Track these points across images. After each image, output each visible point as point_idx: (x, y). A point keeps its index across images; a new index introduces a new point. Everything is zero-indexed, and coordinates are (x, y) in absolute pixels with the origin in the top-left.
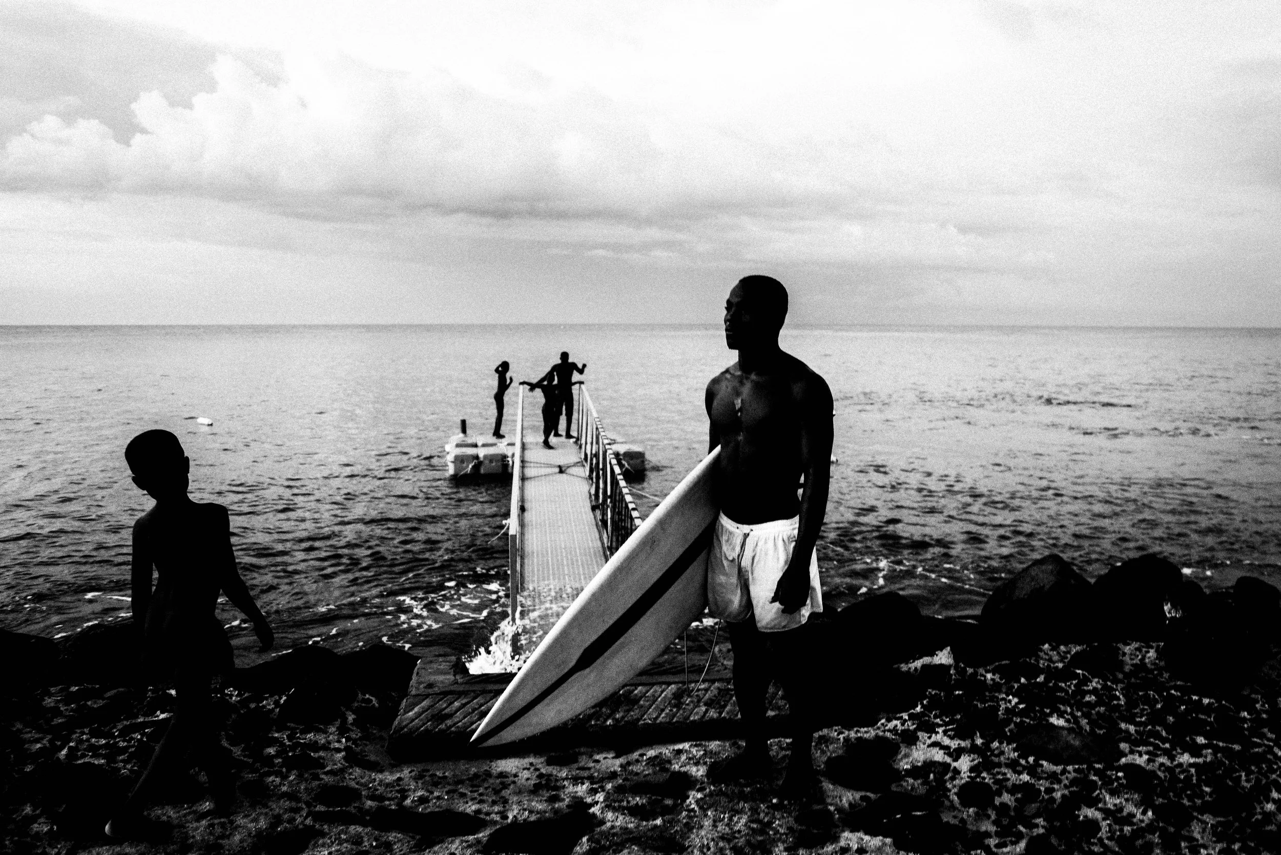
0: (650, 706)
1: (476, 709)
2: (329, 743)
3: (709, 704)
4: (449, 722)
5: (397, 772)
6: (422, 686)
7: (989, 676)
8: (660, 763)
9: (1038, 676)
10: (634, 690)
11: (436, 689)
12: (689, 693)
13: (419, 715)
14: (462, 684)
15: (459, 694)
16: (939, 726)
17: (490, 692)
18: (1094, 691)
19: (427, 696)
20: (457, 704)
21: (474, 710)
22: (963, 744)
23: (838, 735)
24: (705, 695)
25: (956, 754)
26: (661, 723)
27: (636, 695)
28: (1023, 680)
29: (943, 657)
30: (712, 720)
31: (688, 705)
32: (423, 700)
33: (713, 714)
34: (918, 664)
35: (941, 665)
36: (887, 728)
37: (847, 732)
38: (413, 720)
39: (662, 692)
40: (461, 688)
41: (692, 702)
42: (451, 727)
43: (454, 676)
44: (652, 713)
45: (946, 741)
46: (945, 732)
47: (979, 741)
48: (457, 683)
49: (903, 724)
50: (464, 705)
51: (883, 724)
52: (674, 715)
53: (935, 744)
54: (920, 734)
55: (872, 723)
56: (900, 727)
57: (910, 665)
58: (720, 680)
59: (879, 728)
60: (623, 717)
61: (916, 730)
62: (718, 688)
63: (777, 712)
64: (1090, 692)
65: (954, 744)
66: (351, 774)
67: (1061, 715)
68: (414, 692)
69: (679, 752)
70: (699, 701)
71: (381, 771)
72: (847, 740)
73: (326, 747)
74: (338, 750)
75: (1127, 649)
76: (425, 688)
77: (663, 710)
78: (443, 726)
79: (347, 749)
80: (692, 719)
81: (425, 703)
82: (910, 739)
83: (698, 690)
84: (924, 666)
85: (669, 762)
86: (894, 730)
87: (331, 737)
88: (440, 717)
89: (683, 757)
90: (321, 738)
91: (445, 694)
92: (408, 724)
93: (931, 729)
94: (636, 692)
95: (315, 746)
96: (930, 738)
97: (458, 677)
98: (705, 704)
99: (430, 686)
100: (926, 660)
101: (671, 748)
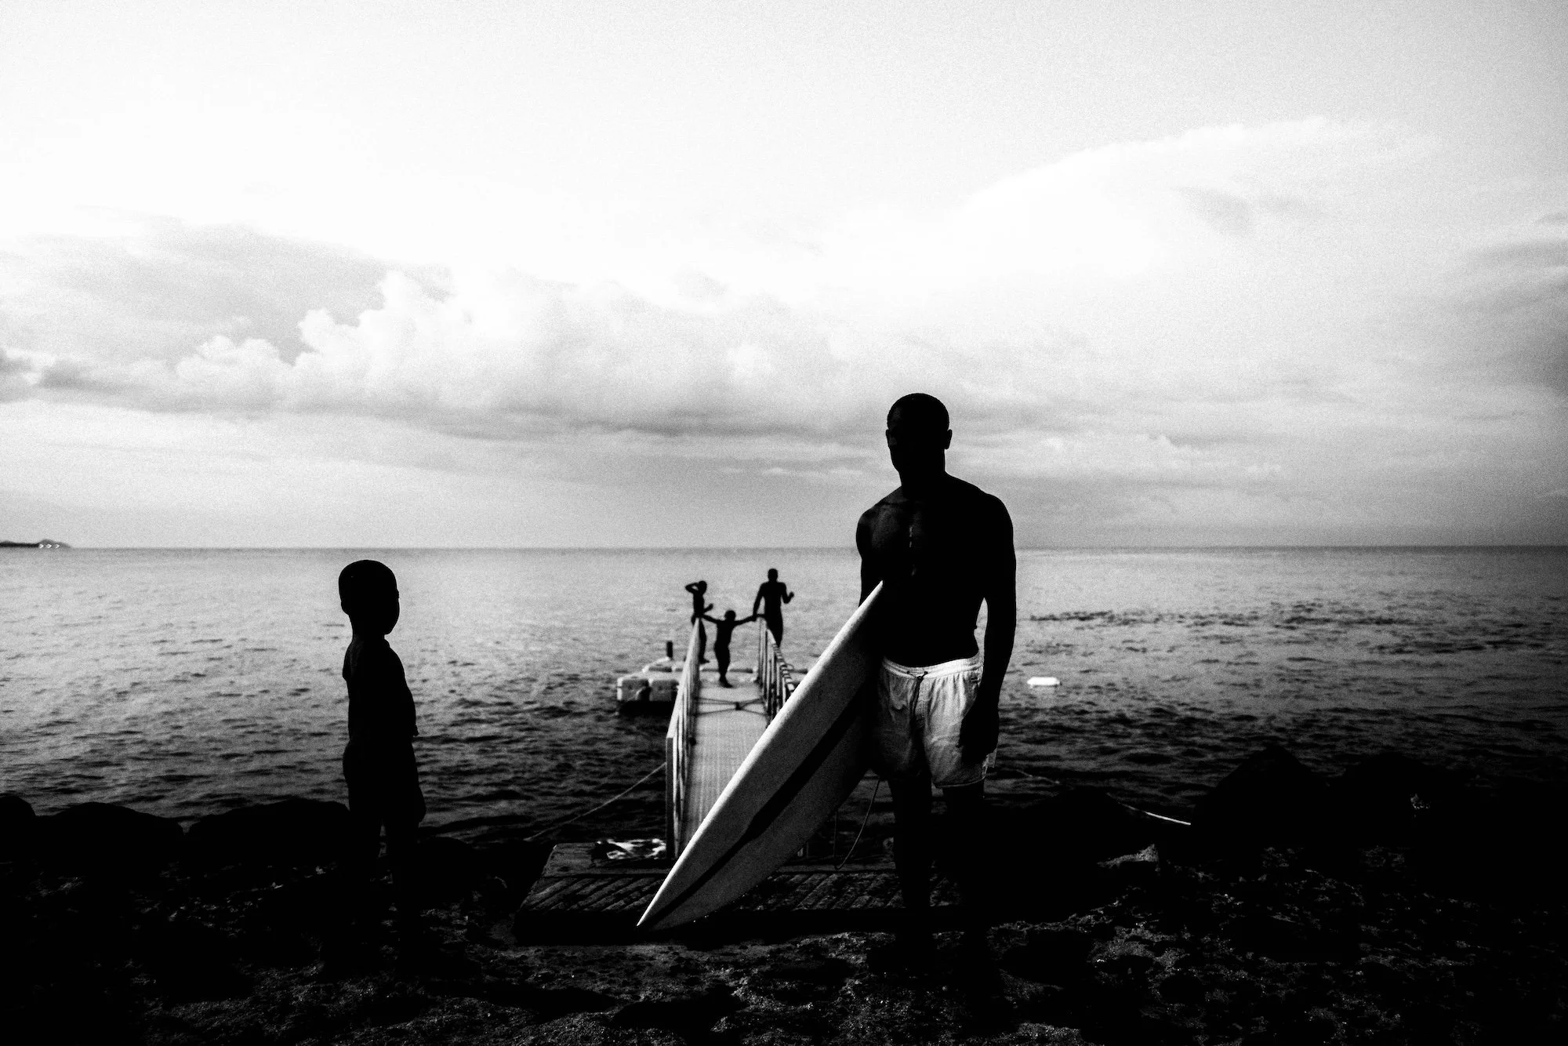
0: (807, 893)
1: (613, 892)
2: (451, 919)
3: (873, 893)
4: (582, 903)
5: (522, 950)
6: (556, 869)
7: (1201, 875)
8: (816, 951)
9: (1261, 875)
10: (789, 879)
11: (572, 872)
12: (851, 882)
13: (551, 895)
14: (599, 867)
15: (595, 878)
16: (1140, 921)
17: (630, 876)
18: (1329, 892)
19: (560, 879)
20: (592, 887)
21: (610, 892)
22: (1167, 938)
23: (1021, 928)
24: (869, 884)
25: (1159, 949)
26: (818, 910)
27: (792, 883)
28: (1241, 879)
29: (1146, 855)
30: (876, 908)
31: (849, 893)
32: (557, 882)
33: (877, 902)
34: (1118, 861)
35: (1145, 862)
36: (1078, 923)
37: (1031, 926)
38: (543, 900)
39: (821, 881)
40: (598, 872)
41: (855, 891)
42: (584, 907)
43: (592, 860)
44: (809, 900)
45: (1148, 936)
46: (1146, 927)
47: (1187, 936)
48: (595, 866)
49: (1096, 919)
50: (599, 888)
51: (1073, 919)
52: (833, 904)
53: (1135, 938)
54: (1117, 928)
55: (1062, 917)
56: (1093, 922)
57: (1108, 863)
58: (885, 871)
59: (1068, 923)
60: (775, 904)
61: (1113, 925)
62: (885, 878)
63: (951, 903)
64: (1324, 893)
65: (1157, 938)
66: (471, 949)
67: (1286, 913)
68: (548, 874)
69: (838, 941)
70: (862, 890)
71: (505, 950)
72: (1031, 932)
73: (448, 922)
74: (460, 927)
75: (1368, 854)
76: (559, 870)
77: (820, 898)
78: (575, 906)
79: (469, 926)
80: (854, 906)
81: (558, 885)
82: (1106, 934)
83: (862, 880)
84: (1123, 863)
85: (826, 950)
86: (1087, 925)
87: (453, 914)
88: (574, 897)
89: (842, 947)
90: (443, 915)
91: (580, 877)
92: (538, 903)
93: (1130, 924)
94: (792, 880)
95: (435, 920)
96: (1129, 932)
97: (596, 861)
98: (869, 893)
99: (565, 869)
100: (1127, 857)
101: (828, 937)
